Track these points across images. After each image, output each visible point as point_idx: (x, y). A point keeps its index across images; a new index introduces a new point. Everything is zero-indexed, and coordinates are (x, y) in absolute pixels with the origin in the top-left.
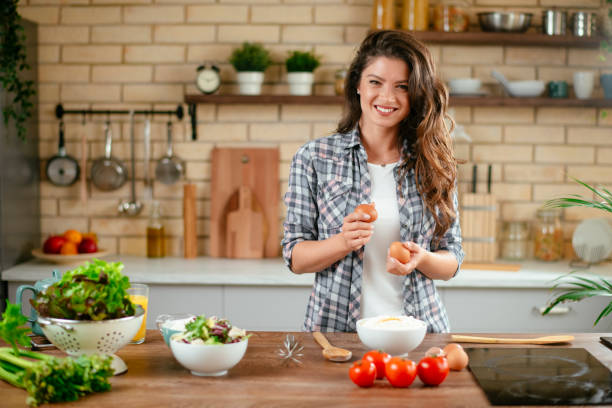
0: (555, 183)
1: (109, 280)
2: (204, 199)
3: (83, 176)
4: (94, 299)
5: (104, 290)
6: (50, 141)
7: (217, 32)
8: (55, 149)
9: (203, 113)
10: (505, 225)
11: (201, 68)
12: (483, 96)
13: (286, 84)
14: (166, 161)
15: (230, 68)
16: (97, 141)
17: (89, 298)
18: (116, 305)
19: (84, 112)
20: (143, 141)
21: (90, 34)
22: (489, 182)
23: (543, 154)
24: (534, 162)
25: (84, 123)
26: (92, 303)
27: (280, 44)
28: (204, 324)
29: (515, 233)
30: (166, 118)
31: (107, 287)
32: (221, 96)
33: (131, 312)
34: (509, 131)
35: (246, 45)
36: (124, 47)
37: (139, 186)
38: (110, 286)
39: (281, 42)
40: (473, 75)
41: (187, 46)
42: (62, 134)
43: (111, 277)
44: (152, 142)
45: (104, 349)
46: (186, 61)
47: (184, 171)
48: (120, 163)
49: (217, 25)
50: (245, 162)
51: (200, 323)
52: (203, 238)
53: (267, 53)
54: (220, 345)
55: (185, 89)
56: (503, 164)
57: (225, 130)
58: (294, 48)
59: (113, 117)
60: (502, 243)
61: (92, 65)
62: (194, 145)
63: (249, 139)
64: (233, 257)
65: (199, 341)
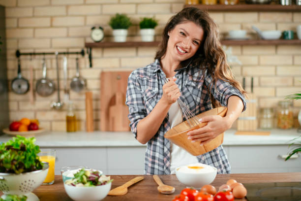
0: (288, 86)
1: (26, 149)
2: (97, 100)
3: (31, 89)
4: (17, 160)
5: (23, 155)
6: (13, 70)
7: (102, 9)
8: (16, 74)
9: (95, 53)
10: (261, 111)
11: (93, 28)
12: (247, 40)
13: (140, 36)
14: (75, 80)
15: (109, 28)
16: (39, 69)
17: (14, 160)
18: (30, 163)
19: (31, 54)
20: (63, 69)
21: (34, 12)
22: (252, 86)
23: (281, 71)
24: (276, 75)
25: (31, 59)
26: (15, 163)
27: (136, 14)
28: (84, 174)
29: (267, 114)
30: (75, 56)
31: (25, 153)
32: (104, 43)
33: (40, 167)
34: (262, 58)
35: (117, 15)
36: (52, 18)
37: (62, 93)
38: (27, 152)
39: (136, 13)
40: (242, 28)
41: (85, 16)
42: (19, 66)
43: (28, 147)
44: (68, 69)
45: (24, 190)
46: (85, 25)
47: (86, 85)
48: (51, 81)
49: (102, 5)
50: (118, 79)
51: (82, 173)
52: (97, 120)
53: (129, 19)
54: (93, 187)
55: (85, 40)
56: (259, 77)
57: (107, 61)
58: (143, 16)
59: (47, 57)
60: (259, 120)
61: (35, 28)
62: (91, 70)
63: (120, 66)
64: (113, 131)
65: (81, 184)
